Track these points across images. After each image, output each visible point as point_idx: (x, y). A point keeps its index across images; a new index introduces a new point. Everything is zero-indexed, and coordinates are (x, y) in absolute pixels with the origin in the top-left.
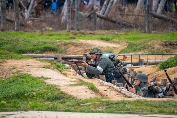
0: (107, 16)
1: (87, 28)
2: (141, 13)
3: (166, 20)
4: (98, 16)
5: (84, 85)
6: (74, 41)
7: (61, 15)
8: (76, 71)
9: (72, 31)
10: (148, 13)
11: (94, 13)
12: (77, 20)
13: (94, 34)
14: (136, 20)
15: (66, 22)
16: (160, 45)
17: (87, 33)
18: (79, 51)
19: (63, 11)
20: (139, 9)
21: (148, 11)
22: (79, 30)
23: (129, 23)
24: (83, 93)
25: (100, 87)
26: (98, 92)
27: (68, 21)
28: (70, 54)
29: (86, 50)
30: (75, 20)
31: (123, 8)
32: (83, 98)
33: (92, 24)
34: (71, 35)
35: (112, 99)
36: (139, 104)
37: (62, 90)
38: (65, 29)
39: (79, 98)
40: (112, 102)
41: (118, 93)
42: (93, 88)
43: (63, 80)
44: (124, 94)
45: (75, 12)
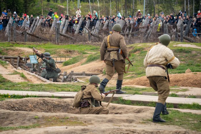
0: (33, 33)
1: (21, 40)
2: (54, 33)
3: (68, 37)
4: (27, 34)
5: (17, 74)
6: (12, 48)
7: (5, 32)
8: (13, 66)
9: (11, 42)
10: (57, 33)
11: (25, 32)
12: (15, 35)
13: (25, 44)
14: (51, 36)
15: (8, 36)
16: (64, 51)
17: (20, 43)
18: (16, 54)
19: (6, 29)
20: (52, 30)
21: (57, 32)
22: (16, 41)
23: (46, 38)
24: (16, 79)
25: (28, 76)
26: (26, 79)
27: (9, 36)
28: (10, 55)
29: (19, 54)
30: (13, 35)
31: (43, 29)
32: (17, 82)
33: (24, 38)
34: (11, 44)
35: (34, 83)
36: (50, 86)
37: (4, 77)
38: (7, 40)
39: (14, 82)
40: (34, 85)
41: (38, 79)
42: (23, 76)
43: (5, 71)
44: (42, 80)
45: (13, 31)
